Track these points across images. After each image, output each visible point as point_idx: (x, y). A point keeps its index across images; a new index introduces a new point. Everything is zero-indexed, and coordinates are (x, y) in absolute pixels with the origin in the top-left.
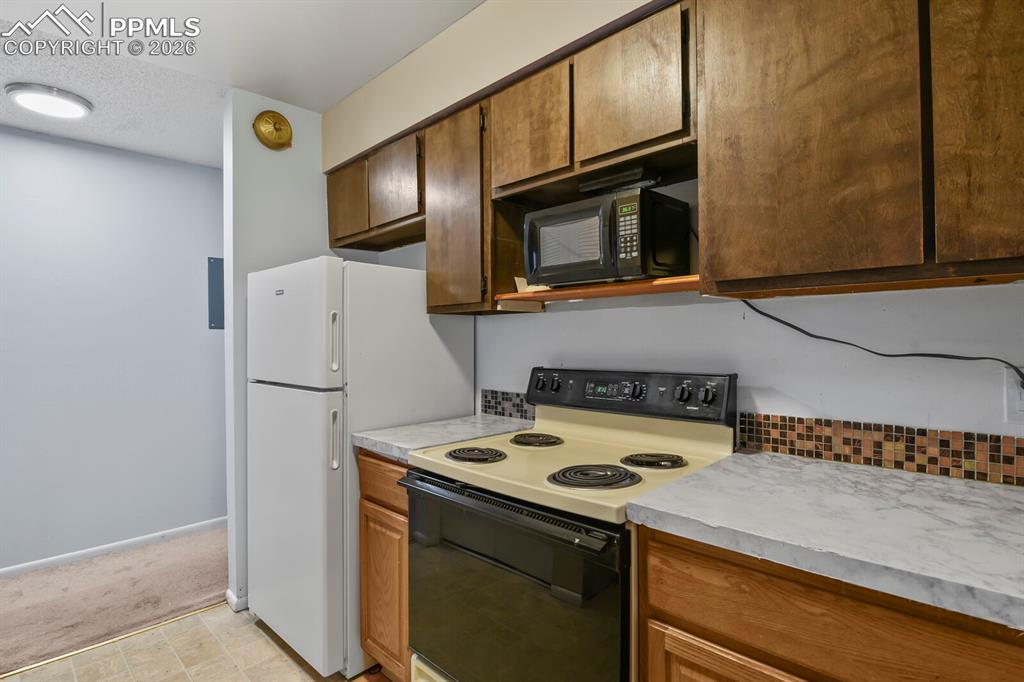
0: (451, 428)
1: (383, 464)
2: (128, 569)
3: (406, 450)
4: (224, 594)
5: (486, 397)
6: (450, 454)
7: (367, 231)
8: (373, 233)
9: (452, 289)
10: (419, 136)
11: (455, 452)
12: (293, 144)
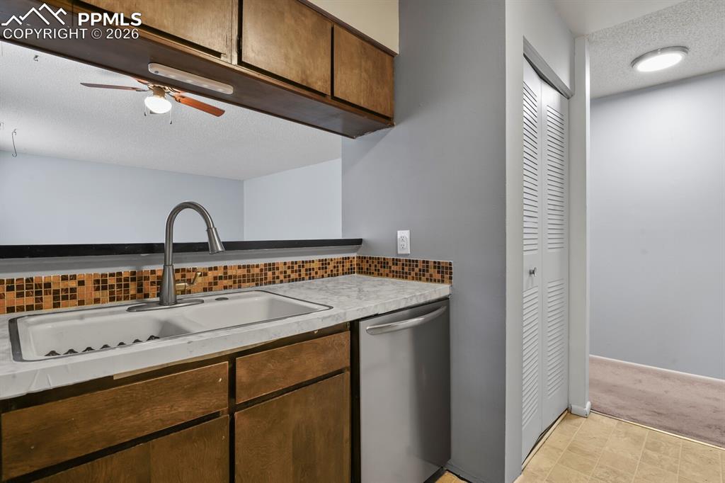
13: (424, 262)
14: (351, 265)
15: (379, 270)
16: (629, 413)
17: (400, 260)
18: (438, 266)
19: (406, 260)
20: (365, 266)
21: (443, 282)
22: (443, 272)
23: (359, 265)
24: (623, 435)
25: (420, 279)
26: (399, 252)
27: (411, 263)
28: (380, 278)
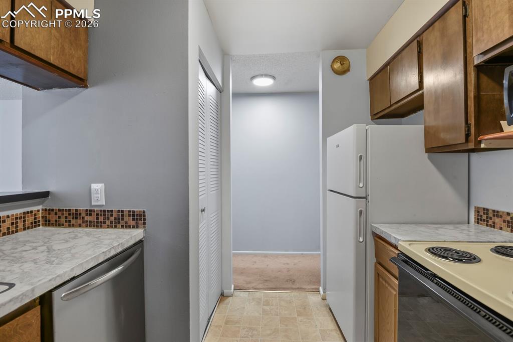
0: (441, 231)
1: (387, 245)
2: (288, 264)
3: (399, 240)
4: (319, 289)
5: (478, 212)
6: (429, 250)
7: (389, 107)
8: (393, 108)
9: (442, 135)
10: (418, 40)
11: (433, 248)
12: (351, 70)
13: (119, 211)
14: (35, 219)
15: (70, 221)
16: (253, 285)
17: (94, 211)
18: (132, 214)
19: (101, 211)
20: (53, 218)
21: (137, 227)
22: (138, 219)
23: (46, 217)
24: (252, 301)
25: (115, 227)
26: (93, 203)
27: (106, 213)
28: (71, 230)
